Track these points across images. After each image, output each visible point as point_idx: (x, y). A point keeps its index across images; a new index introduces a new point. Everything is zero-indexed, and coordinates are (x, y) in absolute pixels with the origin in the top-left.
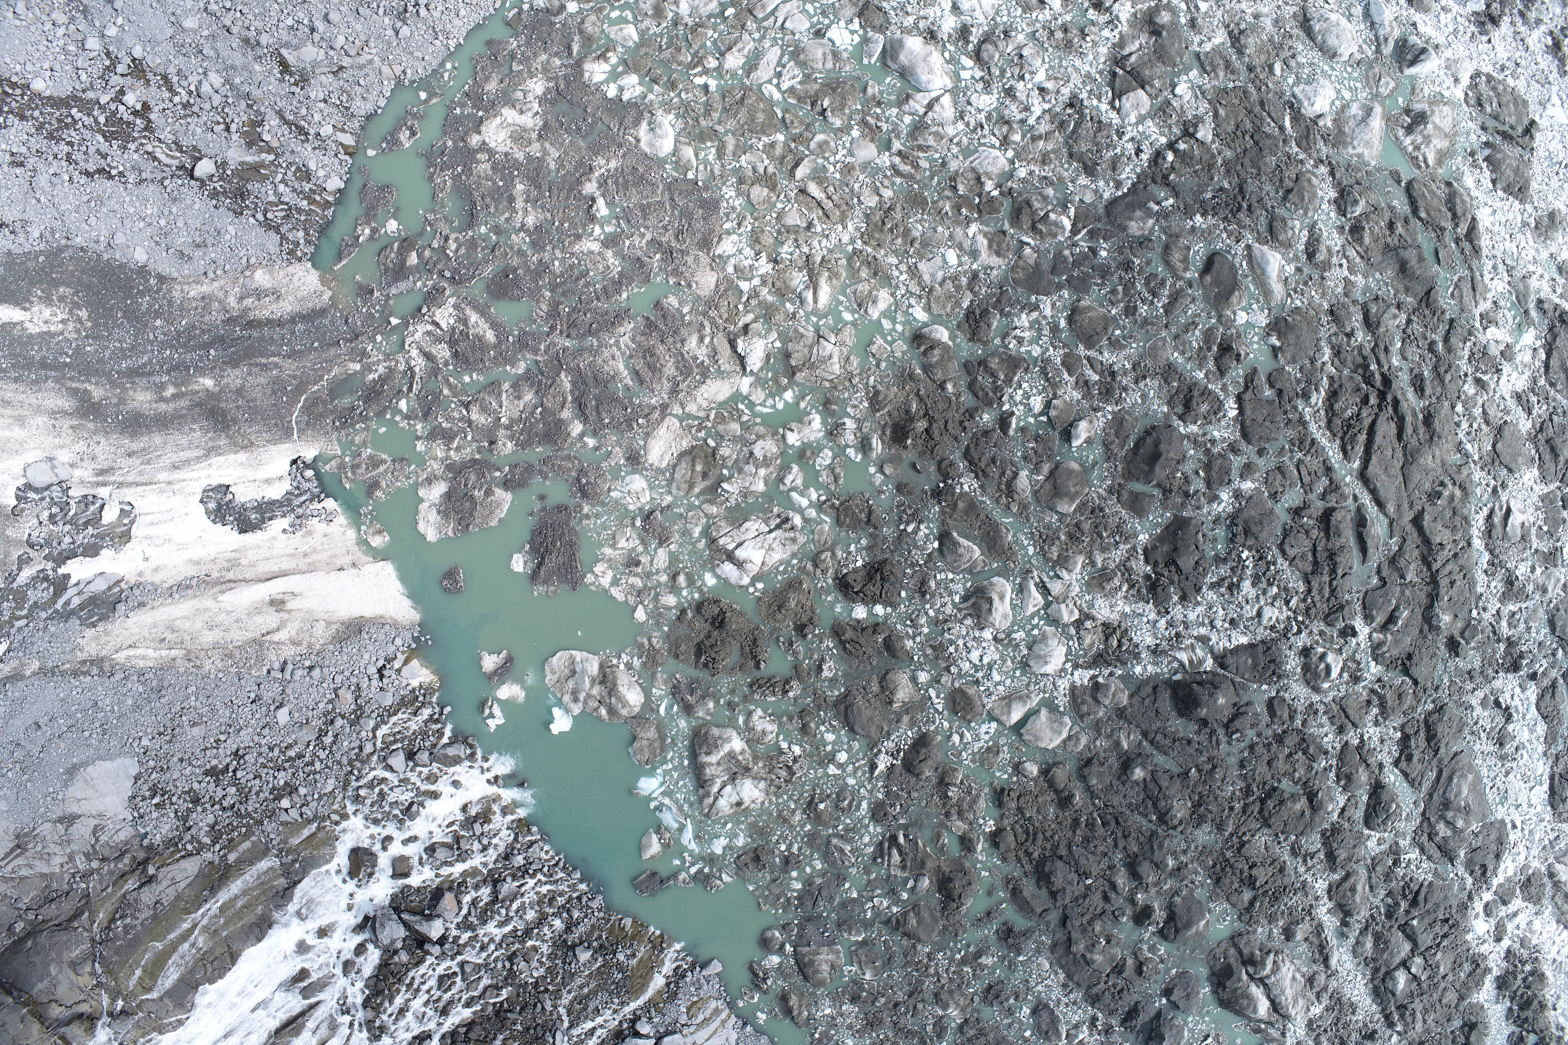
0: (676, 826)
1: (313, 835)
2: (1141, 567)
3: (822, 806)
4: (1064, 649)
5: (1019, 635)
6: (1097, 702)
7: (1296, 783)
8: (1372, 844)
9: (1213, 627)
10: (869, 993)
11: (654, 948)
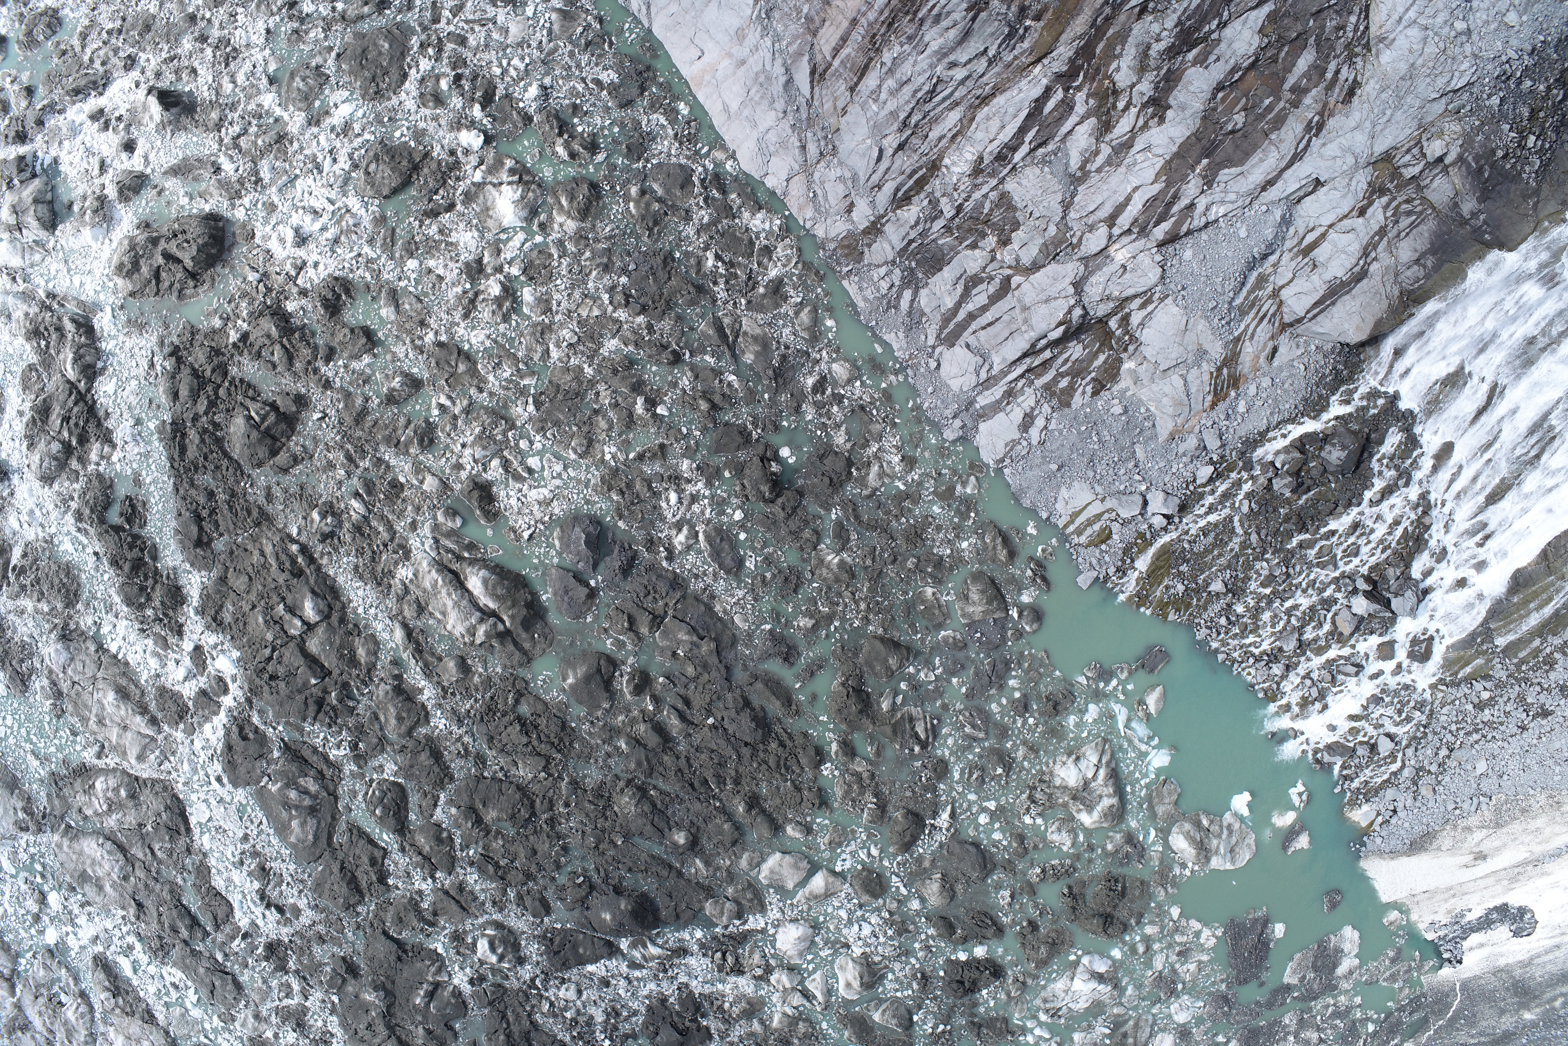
0: (1134, 725)
1: (1462, 667)
2: (712, 1023)
3: (999, 771)
4: (778, 945)
5: (825, 953)
6: (736, 902)
7: (498, 832)
8: (390, 768)
9: (627, 978)
10: (926, 573)
11: (1147, 596)
